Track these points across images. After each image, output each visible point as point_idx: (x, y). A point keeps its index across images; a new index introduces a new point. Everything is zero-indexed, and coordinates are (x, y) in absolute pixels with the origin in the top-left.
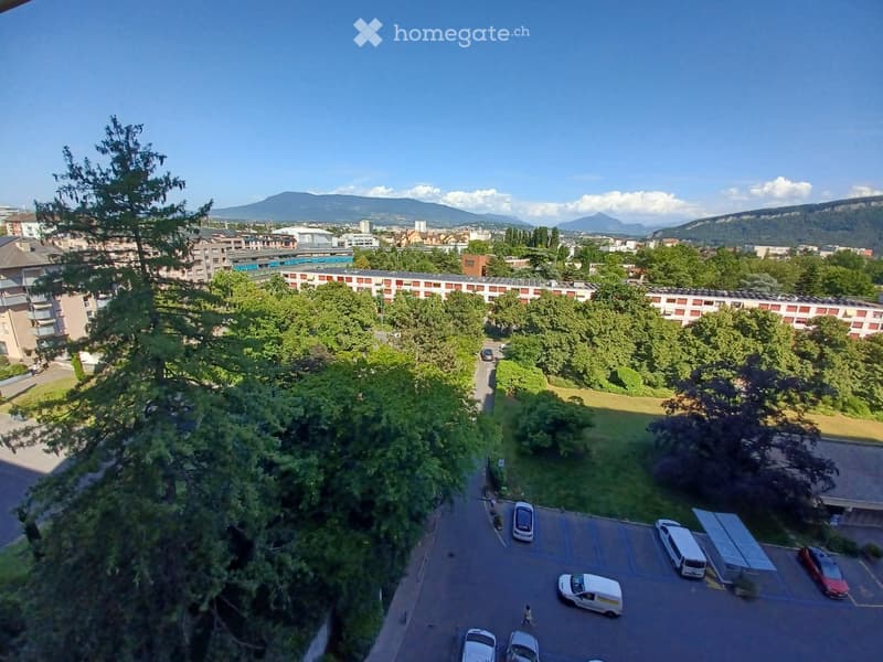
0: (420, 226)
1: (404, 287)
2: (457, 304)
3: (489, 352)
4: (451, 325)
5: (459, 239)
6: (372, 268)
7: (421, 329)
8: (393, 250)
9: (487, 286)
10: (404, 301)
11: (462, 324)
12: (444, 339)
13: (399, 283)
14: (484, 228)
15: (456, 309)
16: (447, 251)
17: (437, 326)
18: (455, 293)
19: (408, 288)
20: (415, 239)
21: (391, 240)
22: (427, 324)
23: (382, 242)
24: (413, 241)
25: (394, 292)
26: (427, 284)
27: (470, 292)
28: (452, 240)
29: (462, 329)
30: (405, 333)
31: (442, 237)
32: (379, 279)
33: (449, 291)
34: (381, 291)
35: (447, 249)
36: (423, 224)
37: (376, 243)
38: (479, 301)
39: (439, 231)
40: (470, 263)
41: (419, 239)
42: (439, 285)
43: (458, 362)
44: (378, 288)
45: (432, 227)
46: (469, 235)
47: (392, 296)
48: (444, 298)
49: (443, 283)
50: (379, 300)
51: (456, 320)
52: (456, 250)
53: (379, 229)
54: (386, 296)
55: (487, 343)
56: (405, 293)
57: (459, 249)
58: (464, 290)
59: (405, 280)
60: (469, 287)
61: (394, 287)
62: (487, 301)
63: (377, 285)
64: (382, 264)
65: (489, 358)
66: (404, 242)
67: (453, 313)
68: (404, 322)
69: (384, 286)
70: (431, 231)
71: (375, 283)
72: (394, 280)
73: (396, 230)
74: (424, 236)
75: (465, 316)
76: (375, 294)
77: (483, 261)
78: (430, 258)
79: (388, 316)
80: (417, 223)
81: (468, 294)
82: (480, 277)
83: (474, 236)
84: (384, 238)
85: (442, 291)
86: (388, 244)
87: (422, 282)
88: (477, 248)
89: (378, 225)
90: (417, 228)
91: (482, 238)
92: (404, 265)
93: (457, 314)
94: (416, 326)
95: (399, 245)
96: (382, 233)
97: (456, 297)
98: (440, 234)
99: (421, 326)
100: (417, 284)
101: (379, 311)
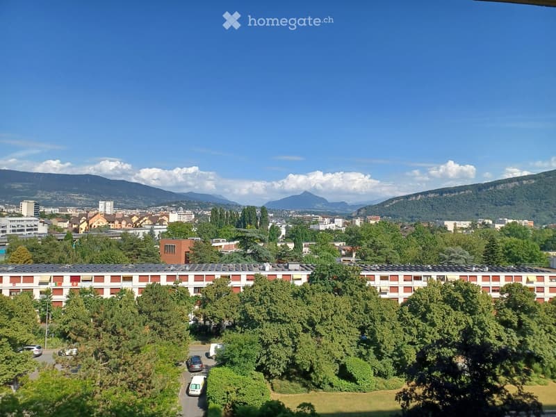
0: (106, 207)
1: (81, 285)
2: (155, 301)
3: (197, 359)
4: (147, 330)
5: (155, 221)
6: (36, 262)
7: (106, 340)
8: (68, 237)
9: (191, 275)
10: (81, 302)
11: (161, 326)
12: (137, 350)
13: (75, 279)
14: (185, 208)
15: (153, 307)
16: (141, 236)
17: (129, 333)
18: (151, 287)
19: (87, 285)
20: (99, 222)
21: (66, 225)
22: (114, 332)
23: (53, 229)
24: (96, 224)
25: (66, 292)
26: (114, 279)
27: (171, 283)
28: (147, 222)
29: (161, 333)
30: (82, 348)
31: (135, 219)
32: (46, 276)
33: (144, 285)
34: (47, 292)
35: (141, 234)
36: (109, 204)
37: (43, 229)
38: (183, 294)
39: (129, 212)
40: (169, 249)
41: (103, 223)
42: (130, 279)
43: (156, 381)
44: (44, 288)
45: (122, 208)
46: (168, 216)
47: (63, 298)
48: (137, 294)
49: (136, 276)
50: (45, 305)
51: (154, 323)
52: (152, 233)
53: (49, 210)
54: (55, 298)
55: (194, 348)
56: (83, 292)
57: (157, 232)
58: (163, 282)
59: (84, 275)
60: (169, 278)
61: (67, 284)
62: (192, 293)
63: (41, 283)
64: (50, 256)
65: (197, 367)
66: (84, 226)
67: (148, 313)
68: (80, 333)
69: (52, 285)
70: (120, 213)
71: (39, 283)
72: (67, 276)
73: (71, 211)
74: (110, 219)
75: (166, 315)
76: (37, 296)
77: (185, 245)
78: (119, 246)
79: (56, 326)
80: (101, 204)
81: (168, 287)
82: (183, 266)
83: (174, 217)
84: (54, 222)
85: (135, 285)
86: (61, 230)
87: (107, 276)
88: (177, 231)
89: (47, 206)
90: (101, 209)
91: (184, 219)
92: (83, 256)
93: (155, 315)
94: (97, 336)
95: (77, 231)
96: (52, 216)
97: (152, 292)
98: (131, 216)
99: (105, 335)
100: (101, 279)
101: (43, 320)
